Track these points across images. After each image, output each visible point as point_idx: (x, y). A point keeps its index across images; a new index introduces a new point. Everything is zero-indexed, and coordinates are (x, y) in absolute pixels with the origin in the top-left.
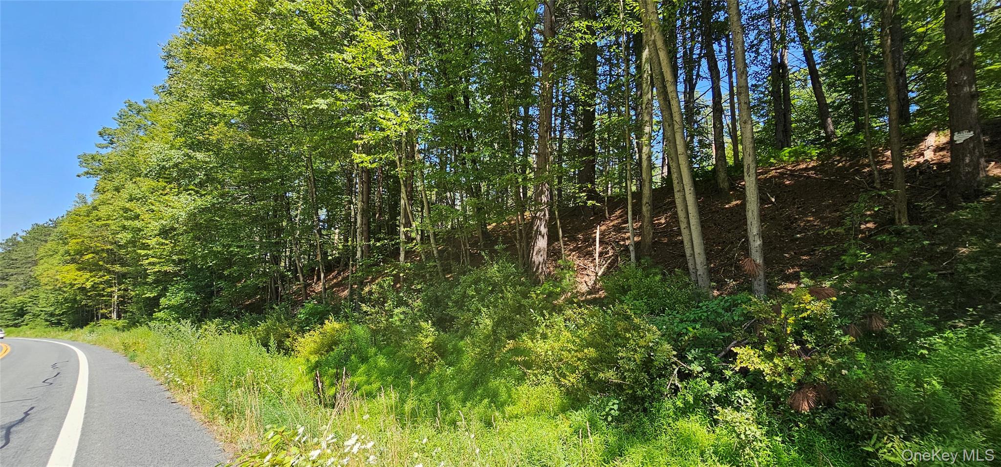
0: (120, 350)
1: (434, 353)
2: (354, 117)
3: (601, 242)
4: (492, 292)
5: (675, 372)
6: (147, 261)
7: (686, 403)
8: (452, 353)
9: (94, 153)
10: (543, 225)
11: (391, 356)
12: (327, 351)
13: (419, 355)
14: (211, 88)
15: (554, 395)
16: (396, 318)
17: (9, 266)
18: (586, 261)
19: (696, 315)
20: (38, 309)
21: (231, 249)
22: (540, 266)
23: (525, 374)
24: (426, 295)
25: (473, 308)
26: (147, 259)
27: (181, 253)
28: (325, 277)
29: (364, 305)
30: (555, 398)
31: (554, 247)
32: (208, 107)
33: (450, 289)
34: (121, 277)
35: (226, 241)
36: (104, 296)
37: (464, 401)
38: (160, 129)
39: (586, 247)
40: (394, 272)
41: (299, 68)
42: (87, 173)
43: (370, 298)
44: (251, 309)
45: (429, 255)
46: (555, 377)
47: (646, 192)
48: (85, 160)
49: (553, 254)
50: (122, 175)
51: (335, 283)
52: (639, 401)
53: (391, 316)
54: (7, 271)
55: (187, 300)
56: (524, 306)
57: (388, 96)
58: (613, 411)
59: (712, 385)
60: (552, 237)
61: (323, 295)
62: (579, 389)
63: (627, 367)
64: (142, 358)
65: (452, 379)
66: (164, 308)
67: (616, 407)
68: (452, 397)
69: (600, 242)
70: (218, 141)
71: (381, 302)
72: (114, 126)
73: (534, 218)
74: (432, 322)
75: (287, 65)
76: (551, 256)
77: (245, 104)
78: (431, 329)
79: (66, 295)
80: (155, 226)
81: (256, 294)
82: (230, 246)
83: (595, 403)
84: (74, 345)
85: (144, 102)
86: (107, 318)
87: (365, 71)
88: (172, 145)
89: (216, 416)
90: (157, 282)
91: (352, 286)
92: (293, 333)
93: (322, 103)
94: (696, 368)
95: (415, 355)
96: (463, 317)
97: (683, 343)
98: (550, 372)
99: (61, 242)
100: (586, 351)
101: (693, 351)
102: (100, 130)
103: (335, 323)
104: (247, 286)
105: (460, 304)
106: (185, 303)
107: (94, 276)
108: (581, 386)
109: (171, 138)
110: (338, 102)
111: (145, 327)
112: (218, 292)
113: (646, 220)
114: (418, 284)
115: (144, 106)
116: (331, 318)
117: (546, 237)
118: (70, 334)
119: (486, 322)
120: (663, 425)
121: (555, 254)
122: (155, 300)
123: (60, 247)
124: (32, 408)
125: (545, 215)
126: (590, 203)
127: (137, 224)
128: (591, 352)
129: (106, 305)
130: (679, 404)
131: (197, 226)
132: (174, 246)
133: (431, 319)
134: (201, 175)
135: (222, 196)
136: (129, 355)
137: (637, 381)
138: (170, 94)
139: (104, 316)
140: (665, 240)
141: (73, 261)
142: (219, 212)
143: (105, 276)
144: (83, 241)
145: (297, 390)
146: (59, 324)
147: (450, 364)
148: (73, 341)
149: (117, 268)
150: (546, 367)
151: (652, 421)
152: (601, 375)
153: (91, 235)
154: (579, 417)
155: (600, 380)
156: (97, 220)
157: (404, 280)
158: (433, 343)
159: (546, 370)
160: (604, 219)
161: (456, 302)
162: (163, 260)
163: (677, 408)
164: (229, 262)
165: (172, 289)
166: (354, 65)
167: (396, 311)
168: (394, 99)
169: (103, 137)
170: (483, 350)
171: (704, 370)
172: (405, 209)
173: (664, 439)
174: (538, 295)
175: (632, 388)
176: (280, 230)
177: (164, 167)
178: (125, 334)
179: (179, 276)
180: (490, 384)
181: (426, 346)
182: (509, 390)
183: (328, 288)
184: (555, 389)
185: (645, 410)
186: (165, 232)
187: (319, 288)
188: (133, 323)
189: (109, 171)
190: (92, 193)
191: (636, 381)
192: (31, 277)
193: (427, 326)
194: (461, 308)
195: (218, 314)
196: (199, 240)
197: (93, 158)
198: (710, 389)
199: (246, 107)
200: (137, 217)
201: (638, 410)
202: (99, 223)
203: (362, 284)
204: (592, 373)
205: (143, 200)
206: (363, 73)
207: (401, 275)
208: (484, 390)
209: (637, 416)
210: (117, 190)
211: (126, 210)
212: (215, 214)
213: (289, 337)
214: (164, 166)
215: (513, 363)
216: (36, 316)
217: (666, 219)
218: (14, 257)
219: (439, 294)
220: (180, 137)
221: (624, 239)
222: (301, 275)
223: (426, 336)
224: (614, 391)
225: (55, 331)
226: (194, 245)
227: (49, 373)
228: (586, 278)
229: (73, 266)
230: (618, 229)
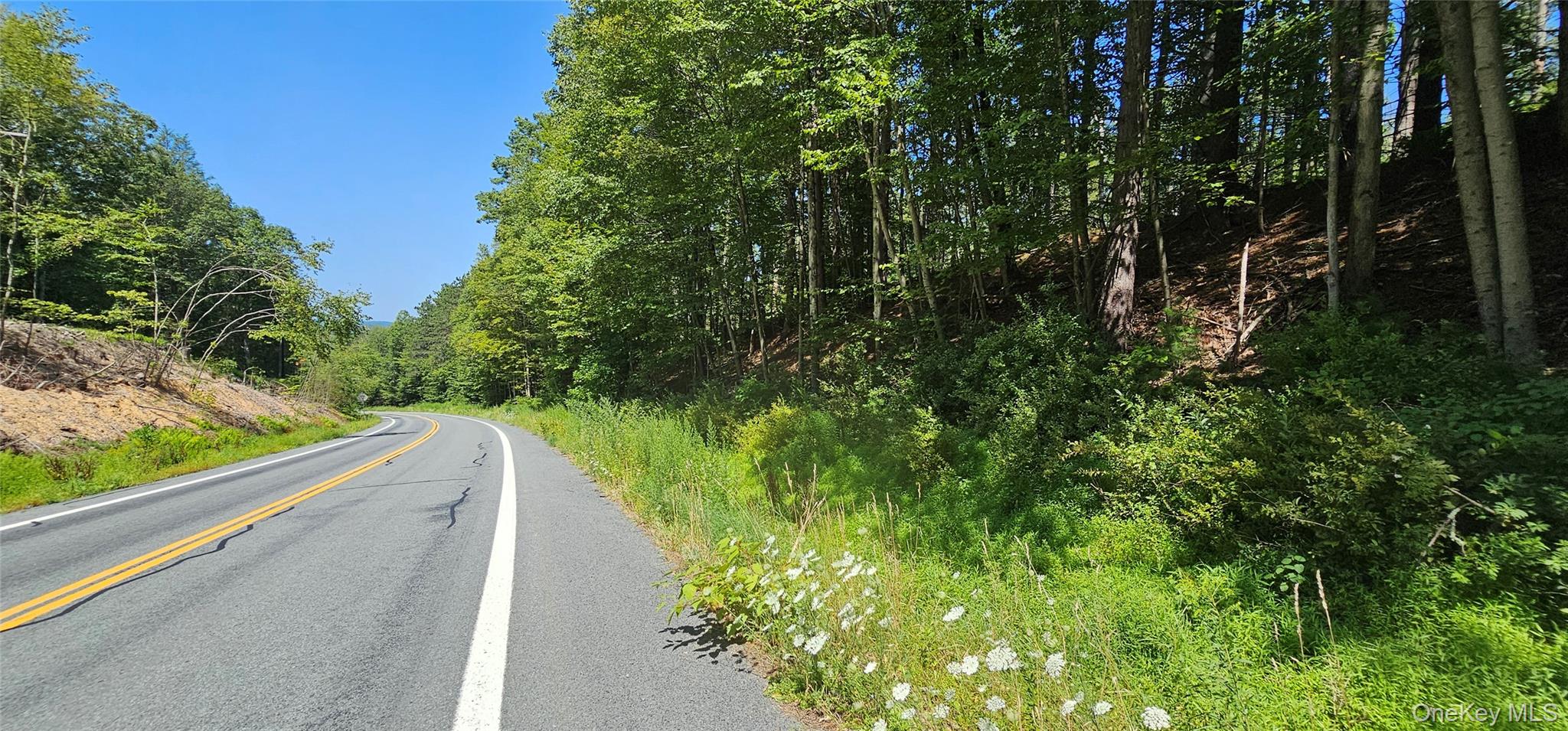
0: (539, 433)
1: (938, 455)
2: (801, 94)
3: (1250, 277)
4: (1034, 363)
5: (1452, 516)
6: (556, 325)
7: (1476, 576)
8: (966, 458)
9: (491, 191)
10: (1128, 249)
11: (868, 457)
12: (777, 446)
13: (915, 458)
14: (610, 82)
15: (1160, 537)
16: (873, 404)
17: (427, 334)
18: (1214, 313)
19: (1508, 408)
20: (458, 383)
21: (647, 306)
22: (1121, 322)
23: (1101, 499)
24: (919, 369)
25: (1001, 388)
26: (555, 322)
27: (590, 314)
28: (765, 344)
29: (824, 382)
30: (1162, 543)
31: (1145, 289)
32: (609, 110)
33: (959, 359)
34: (531, 345)
35: (641, 296)
36: (516, 369)
37: (993, 531)
38: (554, 150)
39: (1216, 286)
40: (866, 335)
41: (722, 26)
42: (487, 217)
43: (832, 373)
44: (675, 386)
45: (921, 307)
46: (1161, 506)
47: (1365, 169)
48: (485, 200)
49: (1146, 301)
50: (521, 217)
51: (778, 353)
52: (1355, 563)
53: (865, 401)
54: (426, 339)
55: (602, 374)
56: (1096, 386)
57: (853, 49)
58: (1291, 575)
59: (1554, 548)
60: (1145, 270)
61: (764, 369)
62: (1215, 531)
63: (1332, 499)
64: (562, 442)
65: (970, 497)
66: (578, 384)
67: (1299, 568)
68: (970, 525)
69: (1248, 275)
70: (624, 156)
71: (846, 379)
72: (506, 154)
73: (1109, 238)
74: (933, 410)
75: (704, 24)
76: (1141, 305)
77: (651, 98)
78: (932, 420)
79: (480, 367)
80: (561, 278)
81: (679, 368)
82: (645, 302)
83: (1250, 557)
84: (493, 424)
85: (535, 117)
86: (521, 395)
87: (815, 14)
88: (570, 171)
89: (651, 516)
90: (567, 351)
91: (803, 356)
92: (730, 420)
93: (754, 77)
94: (1508, 510)
95: (909, 457)
96: (982, 403)
97: (1473, 462)
98: (1152, 498)
99: (470, 304)
100: (1236, 464)
101: (1501, 478)
102: (494, 161)
103: (785, 407)
104: (669, 356)
105: (977, 383)
106: (600, 378)
107: (506, 344)
108: (1219, 525)
109: (568, 161)
110: (779, 72)
111: (562, 406)
112: (635, 364)
113: (1361, 226)
114: (905, 352)
115: (535, 123)
116: (779, 400)
117: (1132, 270)
118: (488, 413)
119: (1025, 411)
120: (1413, 612)
121: (1148, 301)
122: (566, 374)
123: (469, 311)
124: (469, 489)
125: (1131, 230)
126: (1230, 200)
127: (541, 277)
128: (1248, 467)
129: (519, 380)
130: (1460, 577)
131: (605, 278)
132: (583, 305)
133: (931, 405)
134: (605, 208)
135: (631, 234)
136: (549, 439)
137: (1353, 525)
138: (562, 100)
139: (518, 393)
140: (1408, 266)
141: (483, 327)
142: (629, 258)
143: (514, 344)
144: (490, 303)
145: (744, 494)
146: (477, 400)
147: (965, 475)
148: (492, 419)
149: (527, 335)
150: (1143, 488)
151: (1385, 602)
152: (1268, 509)
153: (497, 294)
154: (1217, 579)
155: (1265, 518)
156: (501, 275)
157: (882, 347)
158: (935, 441)
159: (1144, 494)
160: (1258, 233)
161: (969, 380)
162: (572, 323)
163: (1450, 585)
164: (644, 324)
165: (584, 360)
166: (799, 7)
167: (873, 393)
168: (863, 52)
169: (496, 169)
170: (1022, 457)
171: (1531, 518)
172: (882, 234)
173: (1416, 638)
174: (1123, 369)
175: (1339, 537)
176: (703, 280)
177: (563, 202)
178: (541, 415)
179: (591, 343)
180: (1036, 510)
181: (924, 445)
182: (1070, 522)
183: (771, 360)
184: (1161, 527)
185: (1368, 581)
186: (572, 287)
187: (758, 360)
188: (547, 403)
189: (507, 213)
190: (494, 243)
191: (1351, 524)
192: (447, 346)
193: (926, 414)
194: (978, 389)
195: (637, 392)
196: (609, 296)
197: (490, 198)
198: (1548, 555)
199: (653, 103)
200: (540, 269)
201: (1351, 579)
202: (505, 278)
203: (819, 354)
204: (1245, 505)
205: (545, 247)
206: (813, 18)
207: (877, 339)
208: (1027, 518)
209: (1348, 590)
210: (517, 236)
211: (529, 261)
212: (625, 261)
213: (727, 425)
214: (564, 199)
215: (1077, 480)
216: (457, 391)
217: (1408, 222)
218: (431, 324)
219: (941, 366)
220: (578, 159)
221: (1302, 269)
222: (733, 343)
223: (925, 431)
224: (1295, 541)
225: (474, 408)
226: (604, 302)
227: (477, 454)
228: (1215, 344)
229: (484, 333)
230: (1287, 249)
